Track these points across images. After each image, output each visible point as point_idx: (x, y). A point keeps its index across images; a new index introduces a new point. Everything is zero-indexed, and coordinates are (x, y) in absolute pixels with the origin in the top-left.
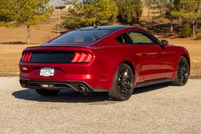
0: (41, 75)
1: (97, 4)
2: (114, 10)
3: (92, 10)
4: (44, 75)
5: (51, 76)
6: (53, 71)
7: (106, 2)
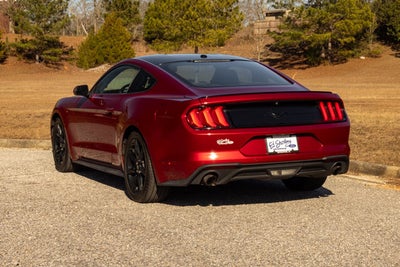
0: (270, 151)
1: (332, 5)
2: (367, 18)
3: (322, 18)
4: (278, 151)
5: (293, 152)
6: (294, 140)
7: (350, 3)
